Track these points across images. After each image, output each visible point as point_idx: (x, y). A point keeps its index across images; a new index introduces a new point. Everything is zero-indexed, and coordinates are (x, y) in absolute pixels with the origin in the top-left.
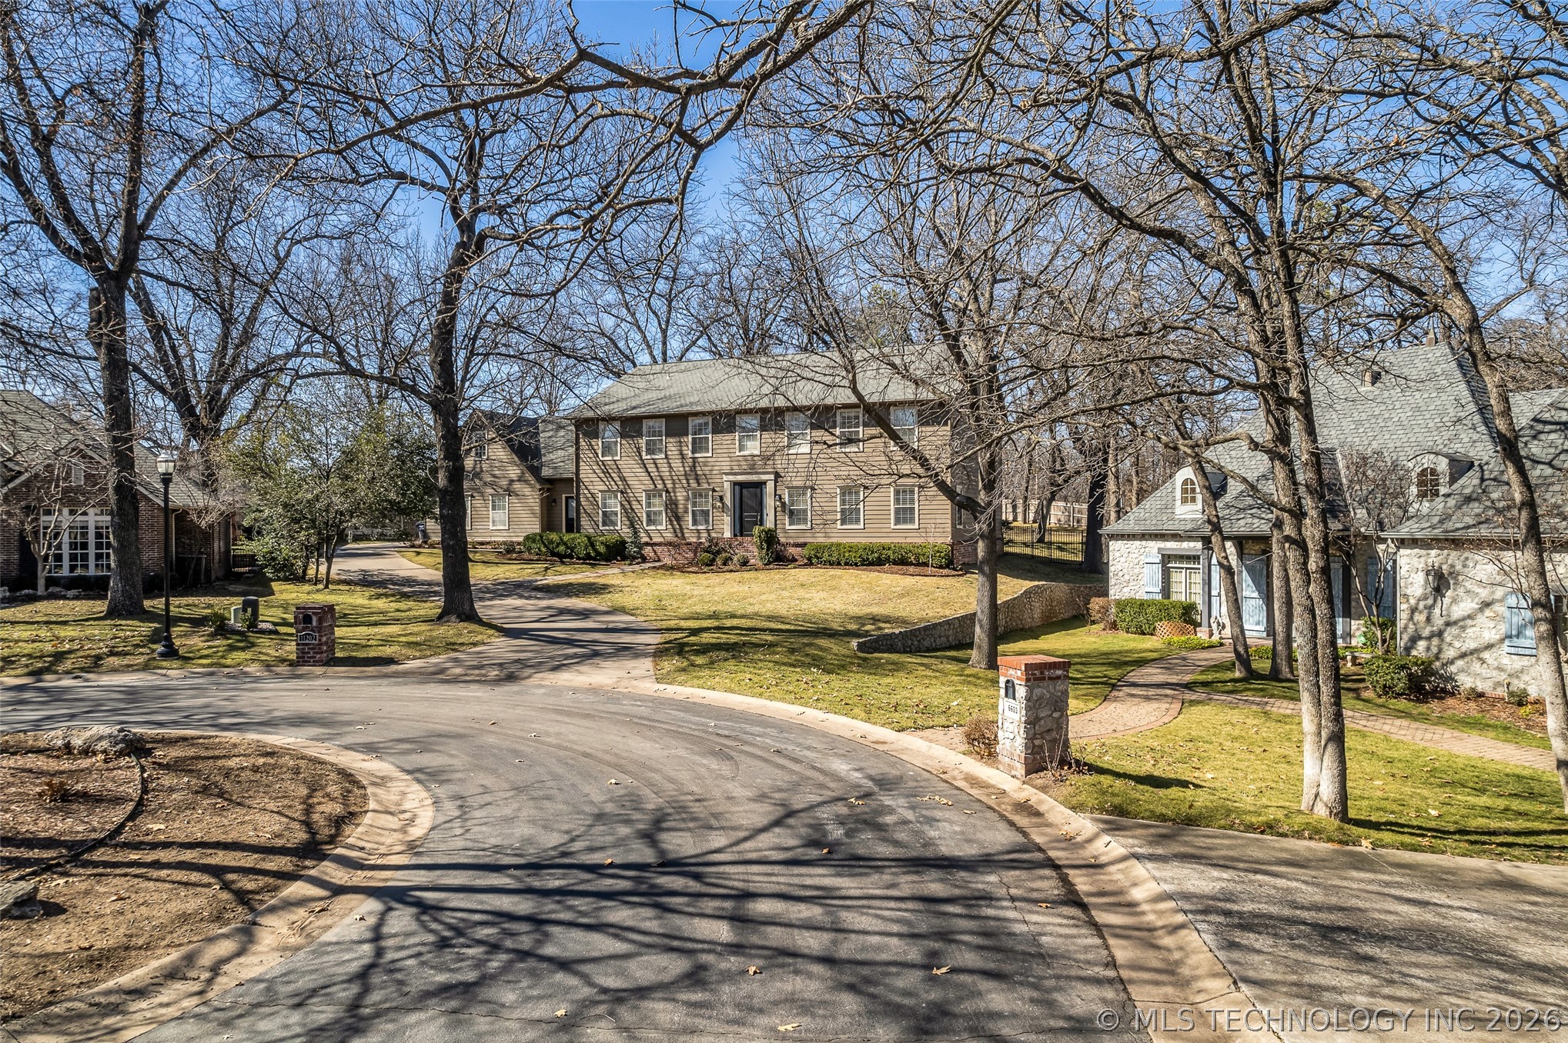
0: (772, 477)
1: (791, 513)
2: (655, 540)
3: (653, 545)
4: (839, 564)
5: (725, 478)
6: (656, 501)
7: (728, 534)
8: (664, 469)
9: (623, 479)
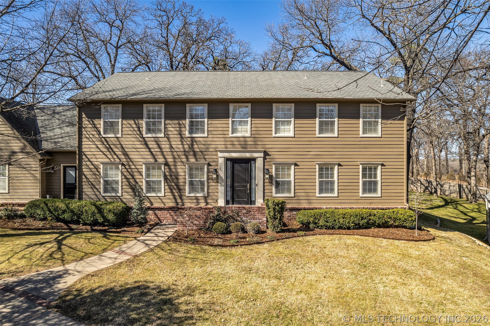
0: (262, 155)
1: (278, 184)
2: (156, 205)
3: (154, 209)
4: (333, 228)
5: (220, 154)
6: (156, 172)
7: (221, 203)
8: (165, 146)
9: (126, 154)
